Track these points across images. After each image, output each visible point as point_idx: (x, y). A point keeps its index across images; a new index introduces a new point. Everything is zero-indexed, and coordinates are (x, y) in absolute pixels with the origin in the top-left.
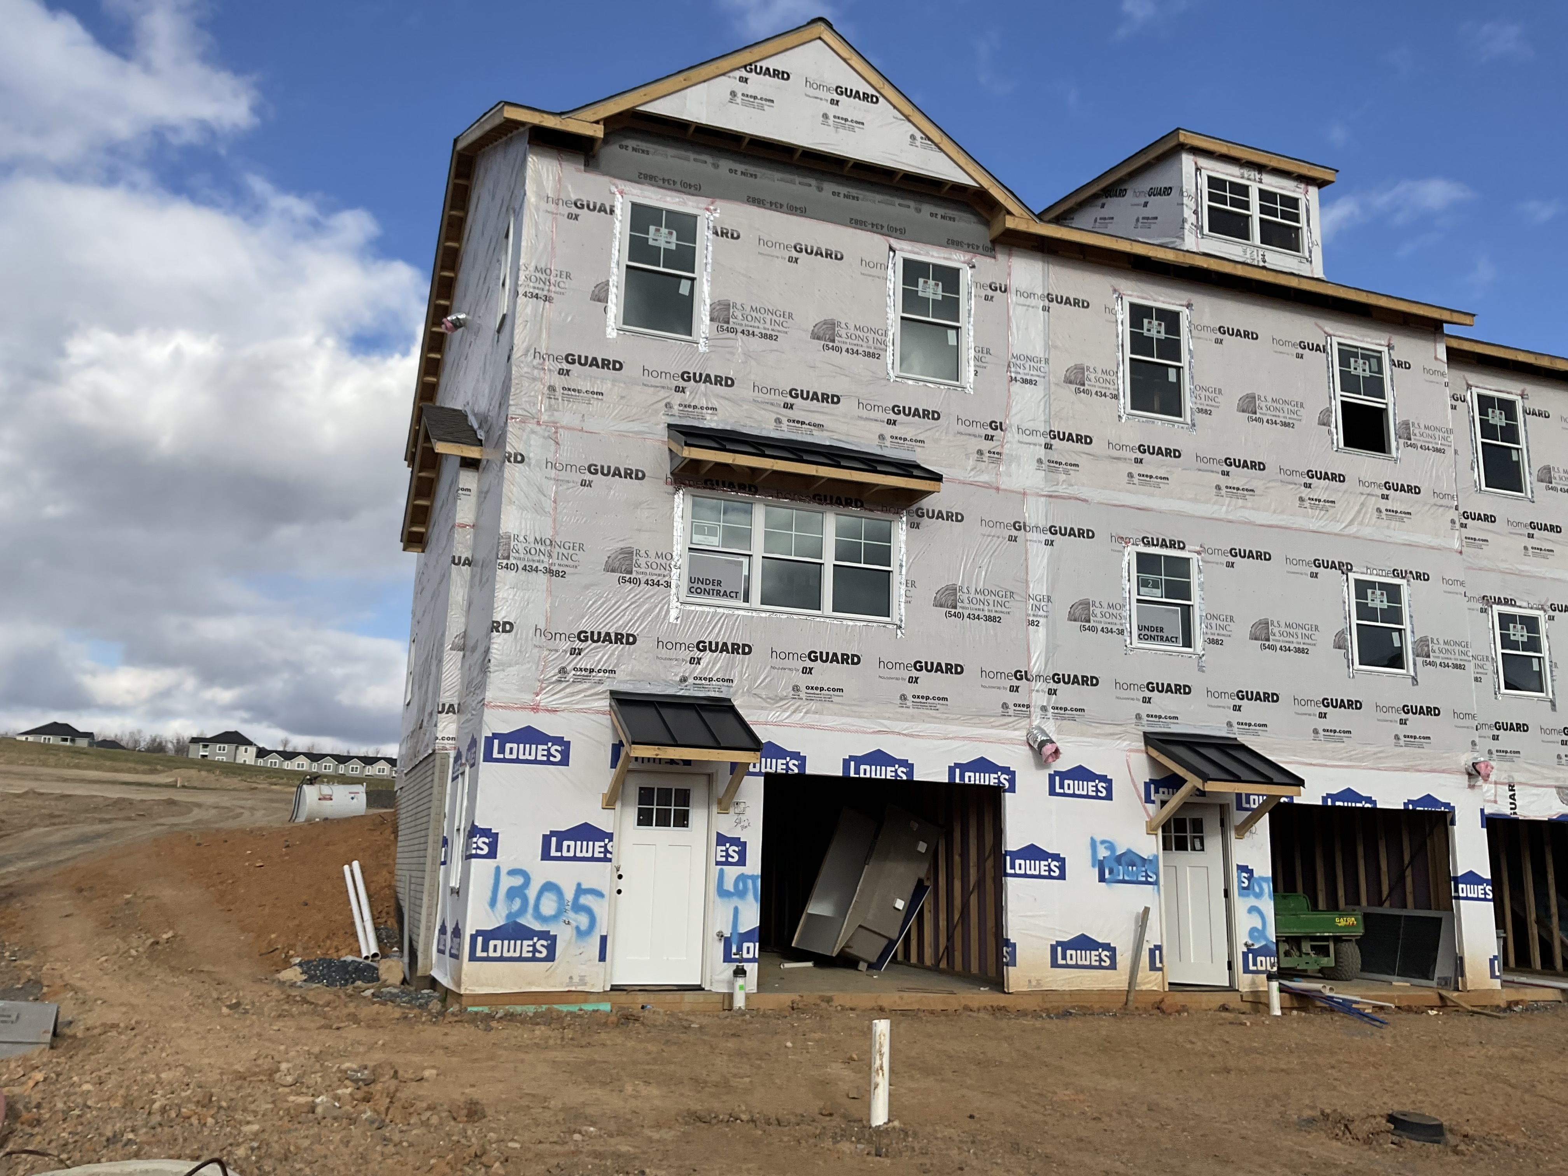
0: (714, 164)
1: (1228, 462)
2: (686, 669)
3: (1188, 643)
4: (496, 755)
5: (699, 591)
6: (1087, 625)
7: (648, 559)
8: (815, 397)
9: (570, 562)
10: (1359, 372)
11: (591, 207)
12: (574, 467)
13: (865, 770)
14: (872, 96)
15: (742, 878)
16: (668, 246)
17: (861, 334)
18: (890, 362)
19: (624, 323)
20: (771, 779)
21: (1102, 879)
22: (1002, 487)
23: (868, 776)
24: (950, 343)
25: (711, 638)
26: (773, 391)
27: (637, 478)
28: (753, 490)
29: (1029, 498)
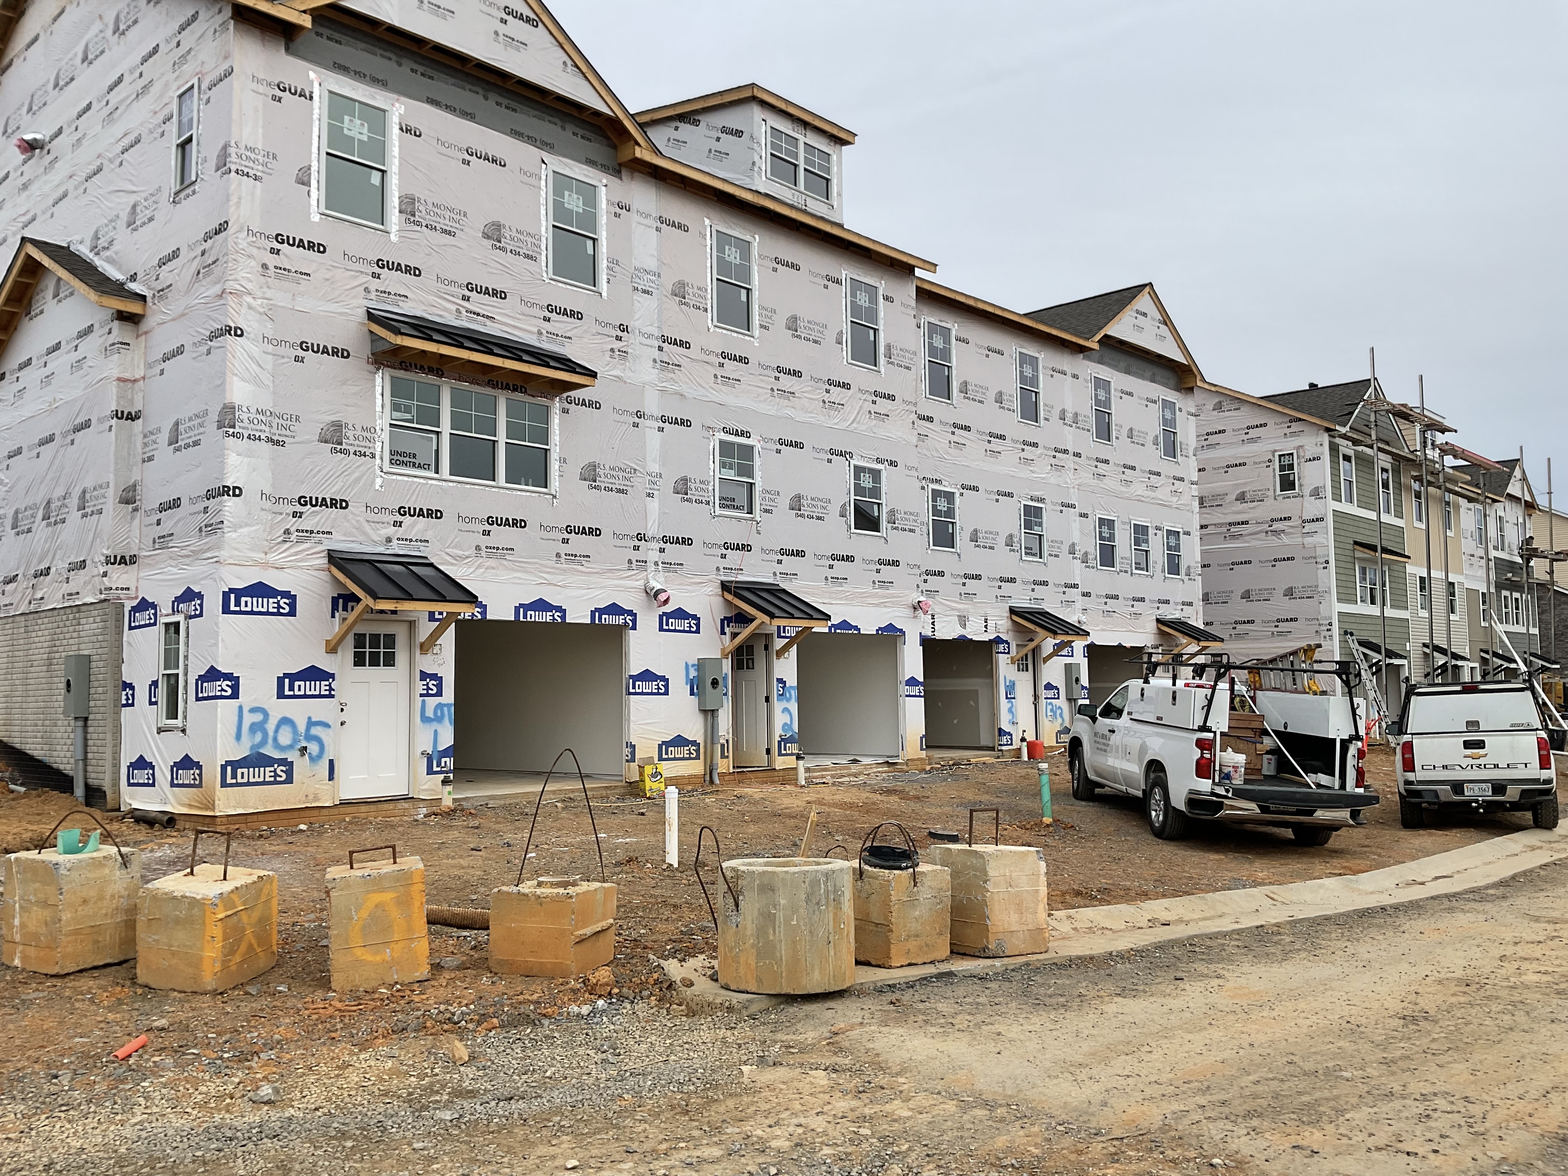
0: (398, 63)
1: (779, 369)
2: (391, 530)
3: (750, 511)
4: (233, 608)
5: (398, 462)
6: (685, 496)
7: (355, 432)
8: (487, 291)
9: (288, 433)
10: (863, 302)
11: (293, 91)
12: (288, 344)
13: (531, 615)
14: (533, 20)
15: (440, 706)
16: (361, 137)
17: (522, 237)
18: (544, 264)
19: (325, 209)
20: (461, 625)
21: (692, 693)
22: (628, 381)
23: (533, 620)
24: (589, 252)
25: (411, 504)
26: (453, 284)
27: (343, 356)
28: (440, 373)
29: (647, 392)
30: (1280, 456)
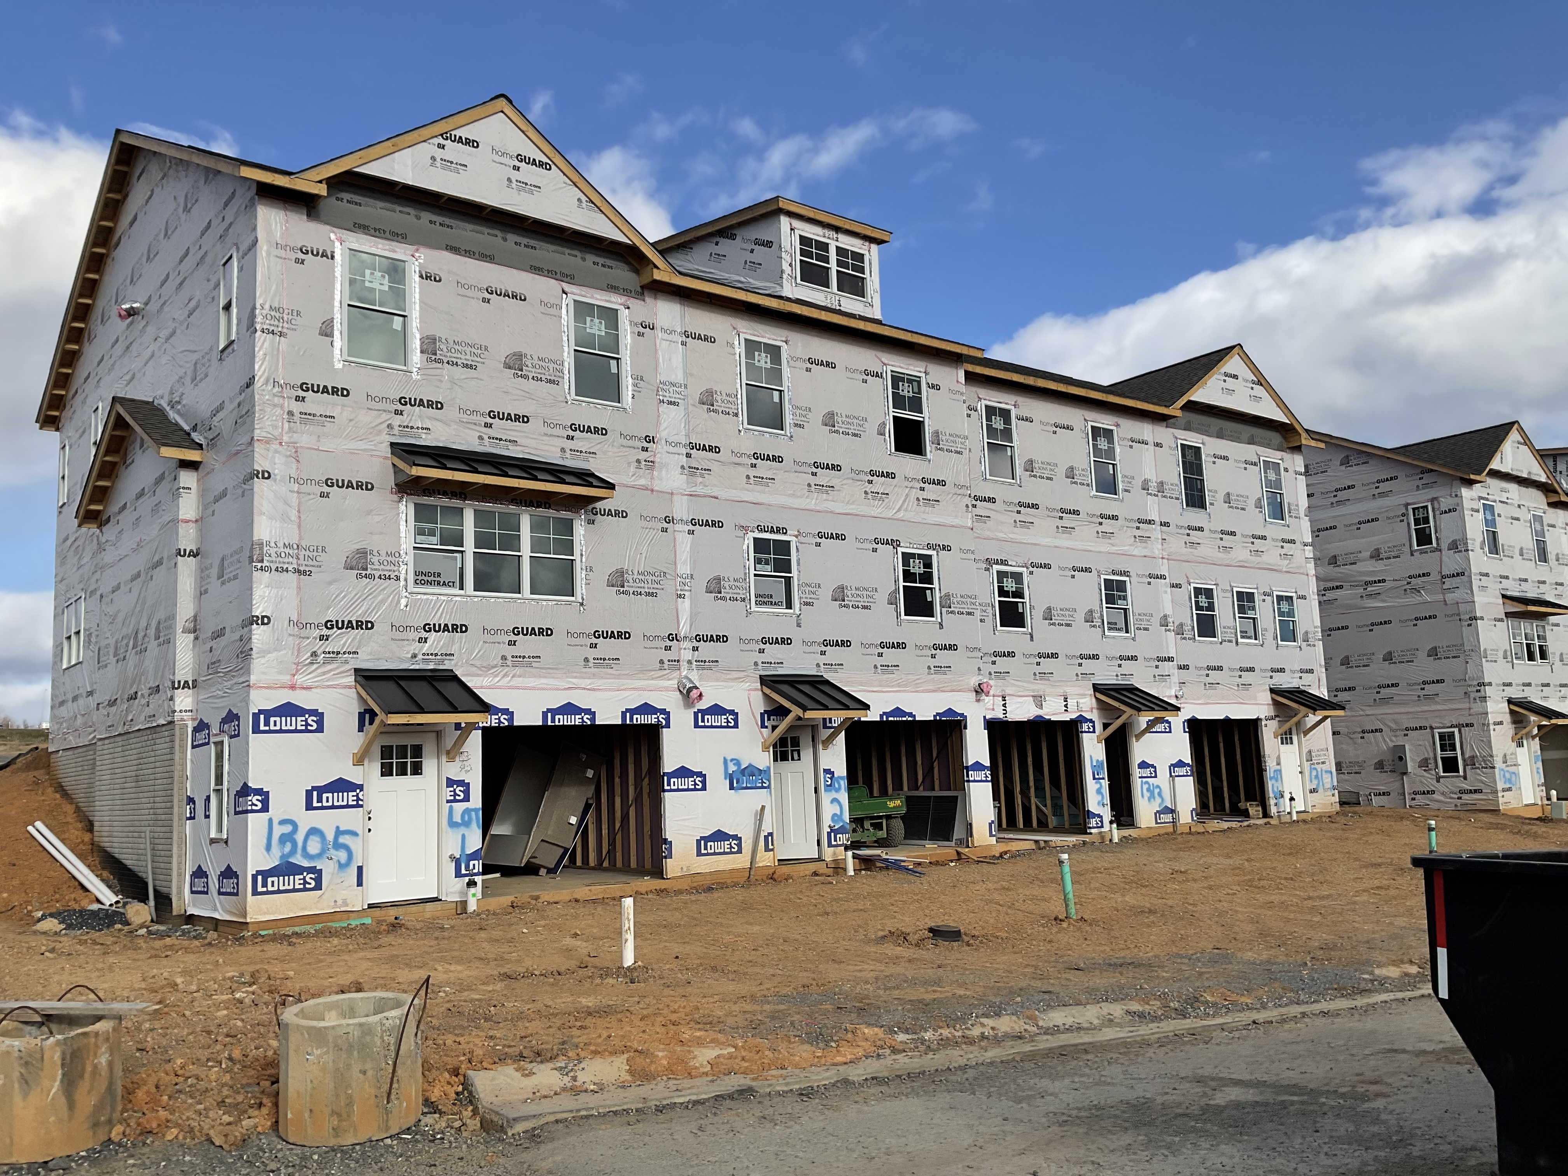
0: (416, 216)
1: (816, 465)
2: (416, 647)
3: (789, 606)
4: (262, 727)
5: (423, 582)
6: (719, 595)
7: (380, 558)
8: (509, 417)
9: (315, 563)
10: (905, 393)
11: (315, 253)
12: (313, 482)
13: (559, 719)
14: (546, 163)
15: (467, 811)
16: (382, 288)
17: (543, 364)
18: (567, 387)
19: (349, 356)
20: (487, 732)
21: (732, 788)
22: (656, 488)
23: (561, 723)
24: (613, 372)
25: (435, 621)
26: (474, 413)
27: (367, 489)
28: (463, 496)
29: (675, 497)
30: (1414, 509)
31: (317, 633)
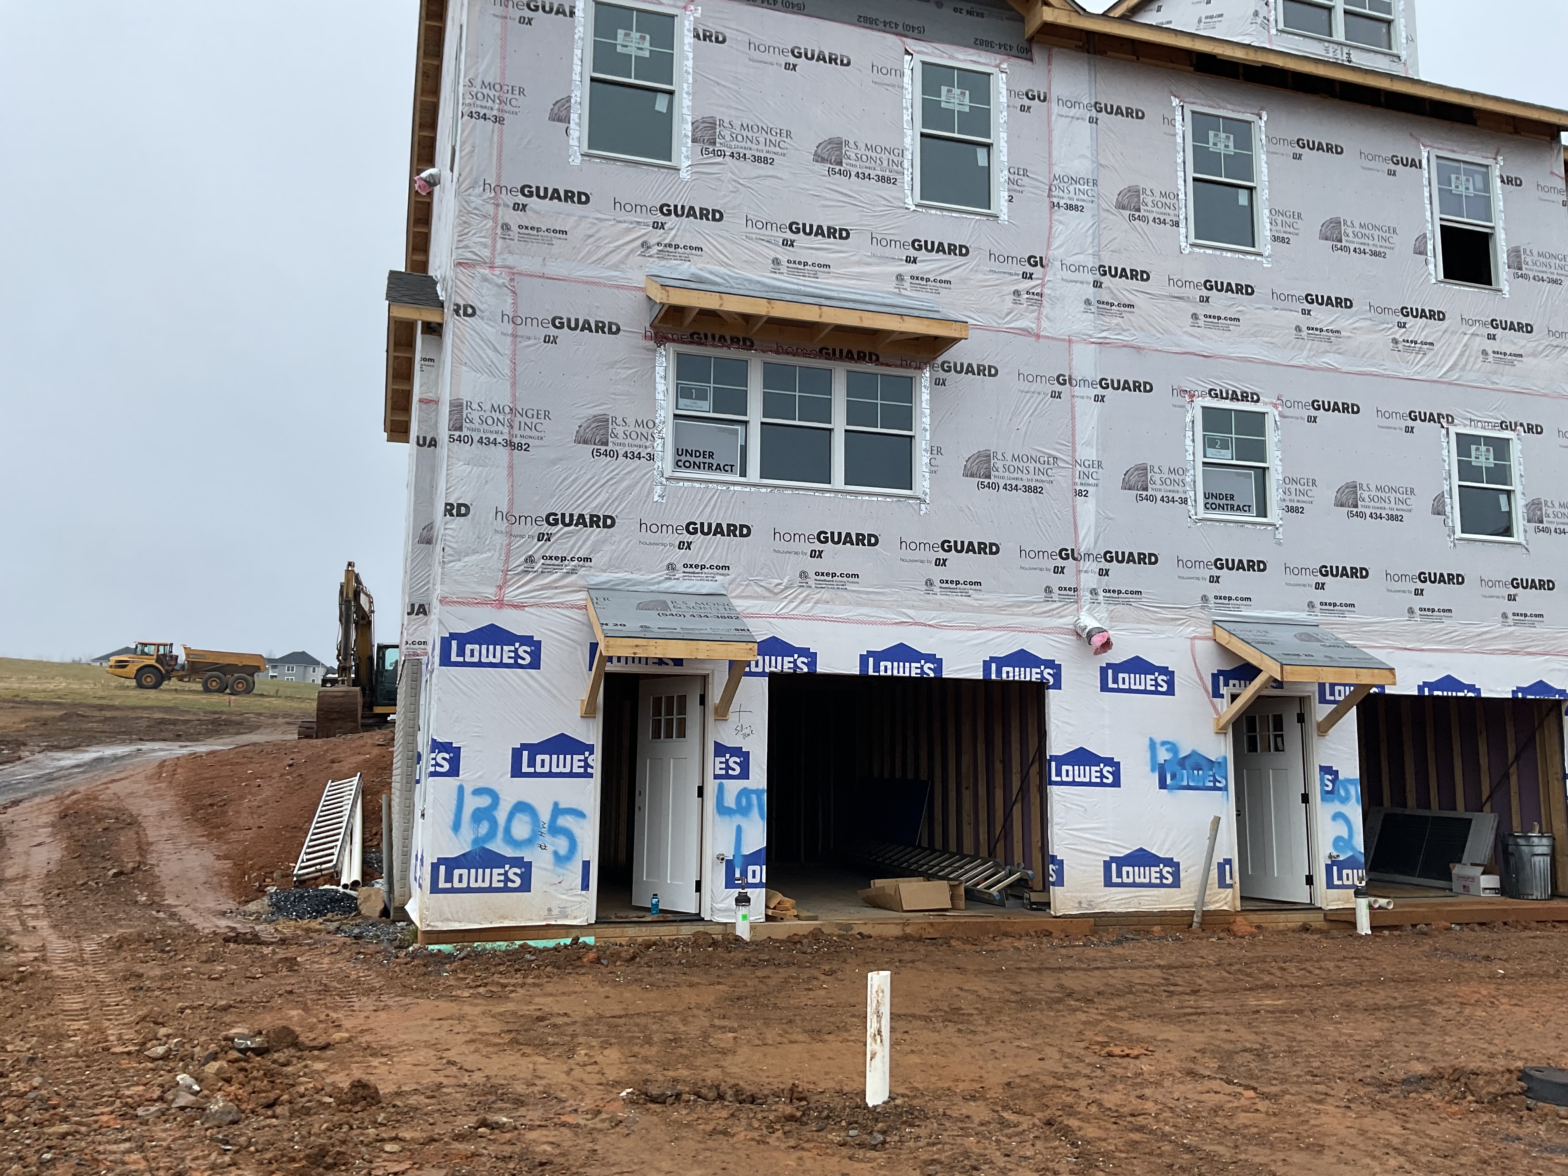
2: (675, 555)
3: (1262, 511)
4: (454, 658)
5: (687, 464)
6: (1144, 493)
7: (627, 428)
8: (820, 231)
9: (534, 433)
10: (1462, 191)
11: (547, 8)
12: (535, 321)
13: (886, 667)
15: (745, 792)
17: (874, 155)
19: (589, 148)
20: (777, 681)
21: (1163, 785)
23: (889, 673)
24: (980, 164)
26: (769, 226)
27: (611, 332)
28: (747, 344)
29: (1076, 348)
31: (535, 530)
